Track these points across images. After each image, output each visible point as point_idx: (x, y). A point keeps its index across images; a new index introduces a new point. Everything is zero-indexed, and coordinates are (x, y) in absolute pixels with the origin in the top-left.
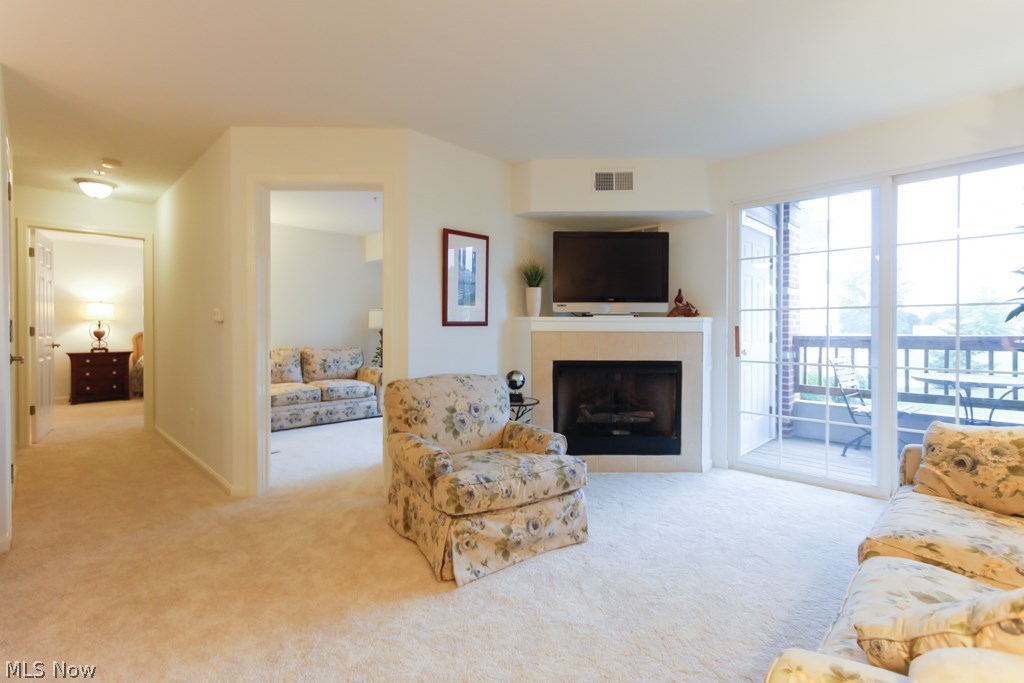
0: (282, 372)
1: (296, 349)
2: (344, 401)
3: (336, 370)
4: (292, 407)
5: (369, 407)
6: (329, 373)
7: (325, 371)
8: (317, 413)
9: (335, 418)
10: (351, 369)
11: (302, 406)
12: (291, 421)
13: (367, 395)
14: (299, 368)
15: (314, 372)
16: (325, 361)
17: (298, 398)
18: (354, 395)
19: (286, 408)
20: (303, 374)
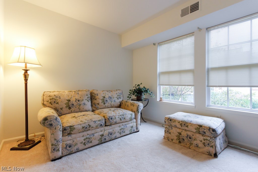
0: (80, 105)
1: (88, 91)
2: (118, 125)
3: (110, 102)
4: (85, 133)
5: (132, 127)
6: (106, 104)
7: (104, 103)
8: (102, 135)
9: (113, 136)
10: (118, 102)
11: (93, 132)
12: (84, 144)
13: (131, 120)
14: (90, 102)
15: (98, 104)
16: (104, 97)
17: (90, 126)
18: (124, 120)
19: (81, 134)
20: (92, 106)
